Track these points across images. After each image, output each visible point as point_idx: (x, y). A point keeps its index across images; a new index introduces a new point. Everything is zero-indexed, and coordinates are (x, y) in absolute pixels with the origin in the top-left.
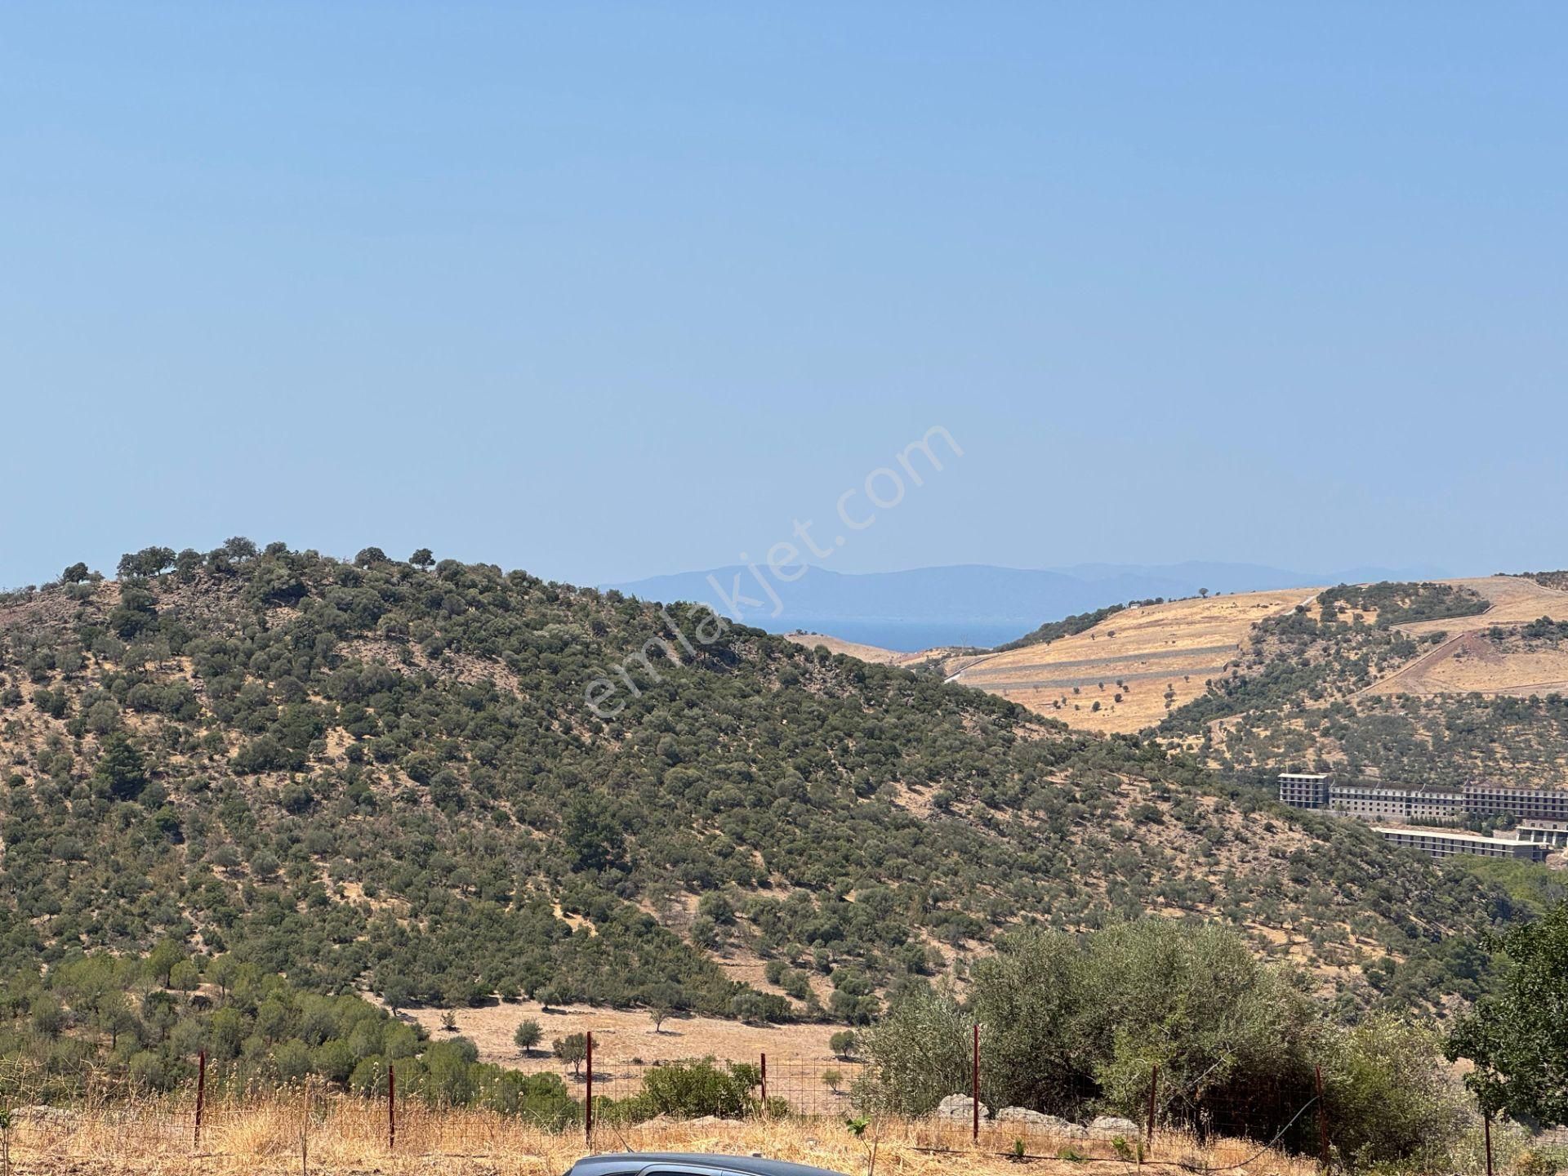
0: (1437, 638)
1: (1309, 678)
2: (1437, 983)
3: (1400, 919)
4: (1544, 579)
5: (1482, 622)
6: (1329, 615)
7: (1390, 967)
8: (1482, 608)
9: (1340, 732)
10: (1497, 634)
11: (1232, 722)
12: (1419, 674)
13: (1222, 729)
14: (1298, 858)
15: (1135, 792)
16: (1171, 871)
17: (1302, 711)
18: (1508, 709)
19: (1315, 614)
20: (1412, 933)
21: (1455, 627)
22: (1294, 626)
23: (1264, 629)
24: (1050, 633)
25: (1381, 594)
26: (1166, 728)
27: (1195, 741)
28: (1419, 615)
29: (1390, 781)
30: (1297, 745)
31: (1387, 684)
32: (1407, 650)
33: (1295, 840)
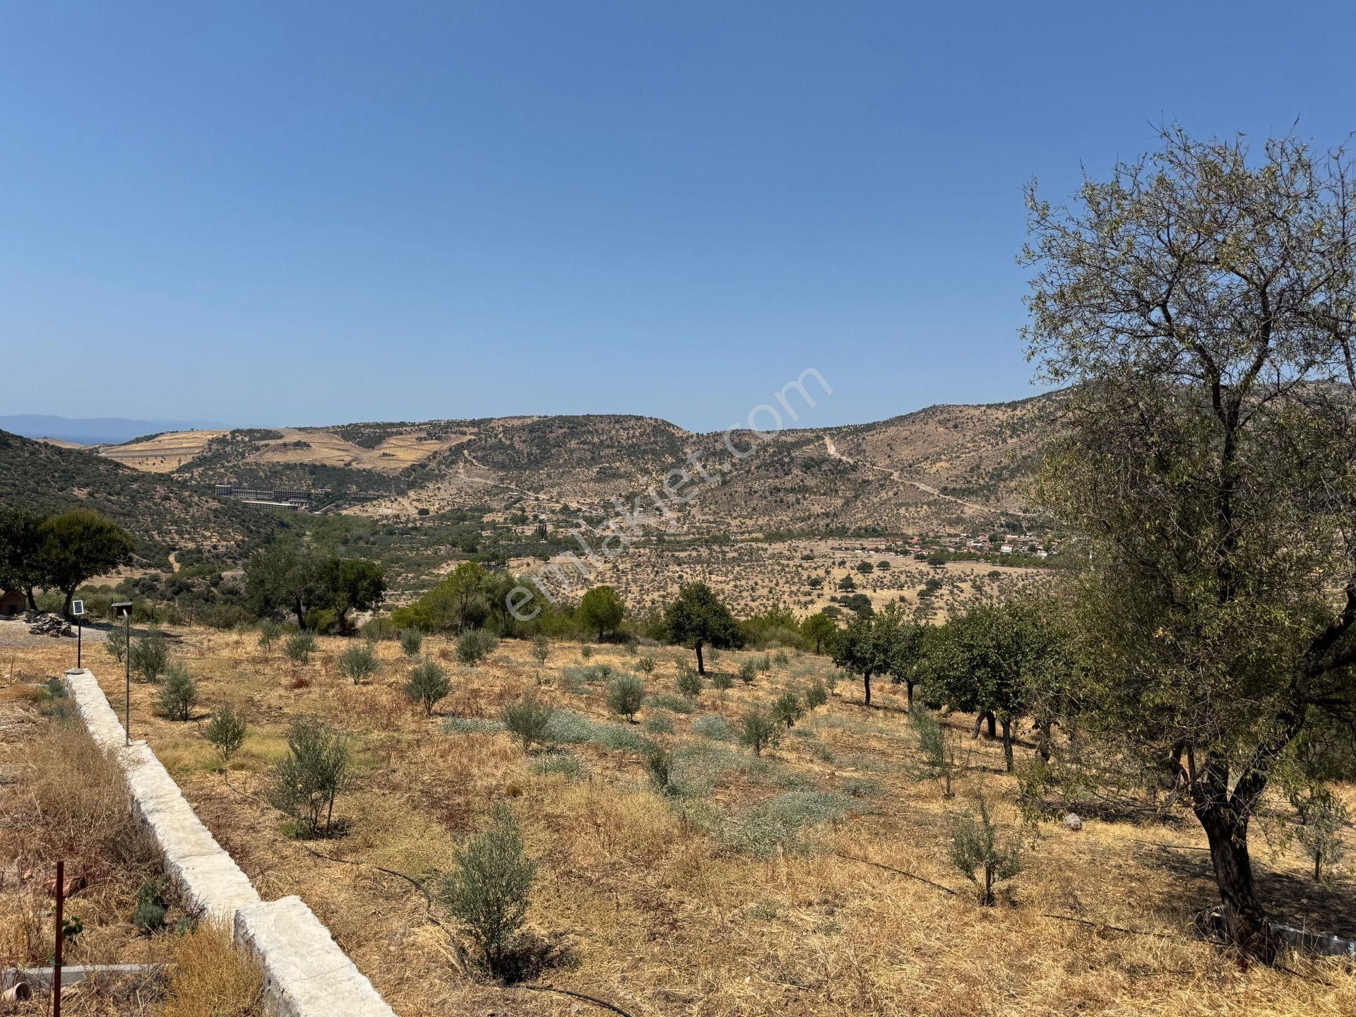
0: (267, 446)
1: (226, 457)
2: (257, 546)
3: (248, 528)
4: (300, 429)
5: (281, 441)
6: (233, 438)
7: (243, 541)
8: (281, 437)
9: (235, 473)
10: (285, 445)
11: (200, 470)
12: (261, 456)
13: (197, 472)
14: (216, 510)
15: (161, 490)
16: (172, 513)
17: (223, 466)
18: (287, 466)
19: (229, 437)
20: (251, 531)
21: (272, 442)
22: (222, 441)
23: (212, 441)
24: (138, 441)
25: (250, 432)
26: (178, 471)
27: (187, 475)
28: (262, 439)
29: (251, 487)
30: (222, 476)
31: (251, 459)
32: (258, 449)
33: (215, 505)
